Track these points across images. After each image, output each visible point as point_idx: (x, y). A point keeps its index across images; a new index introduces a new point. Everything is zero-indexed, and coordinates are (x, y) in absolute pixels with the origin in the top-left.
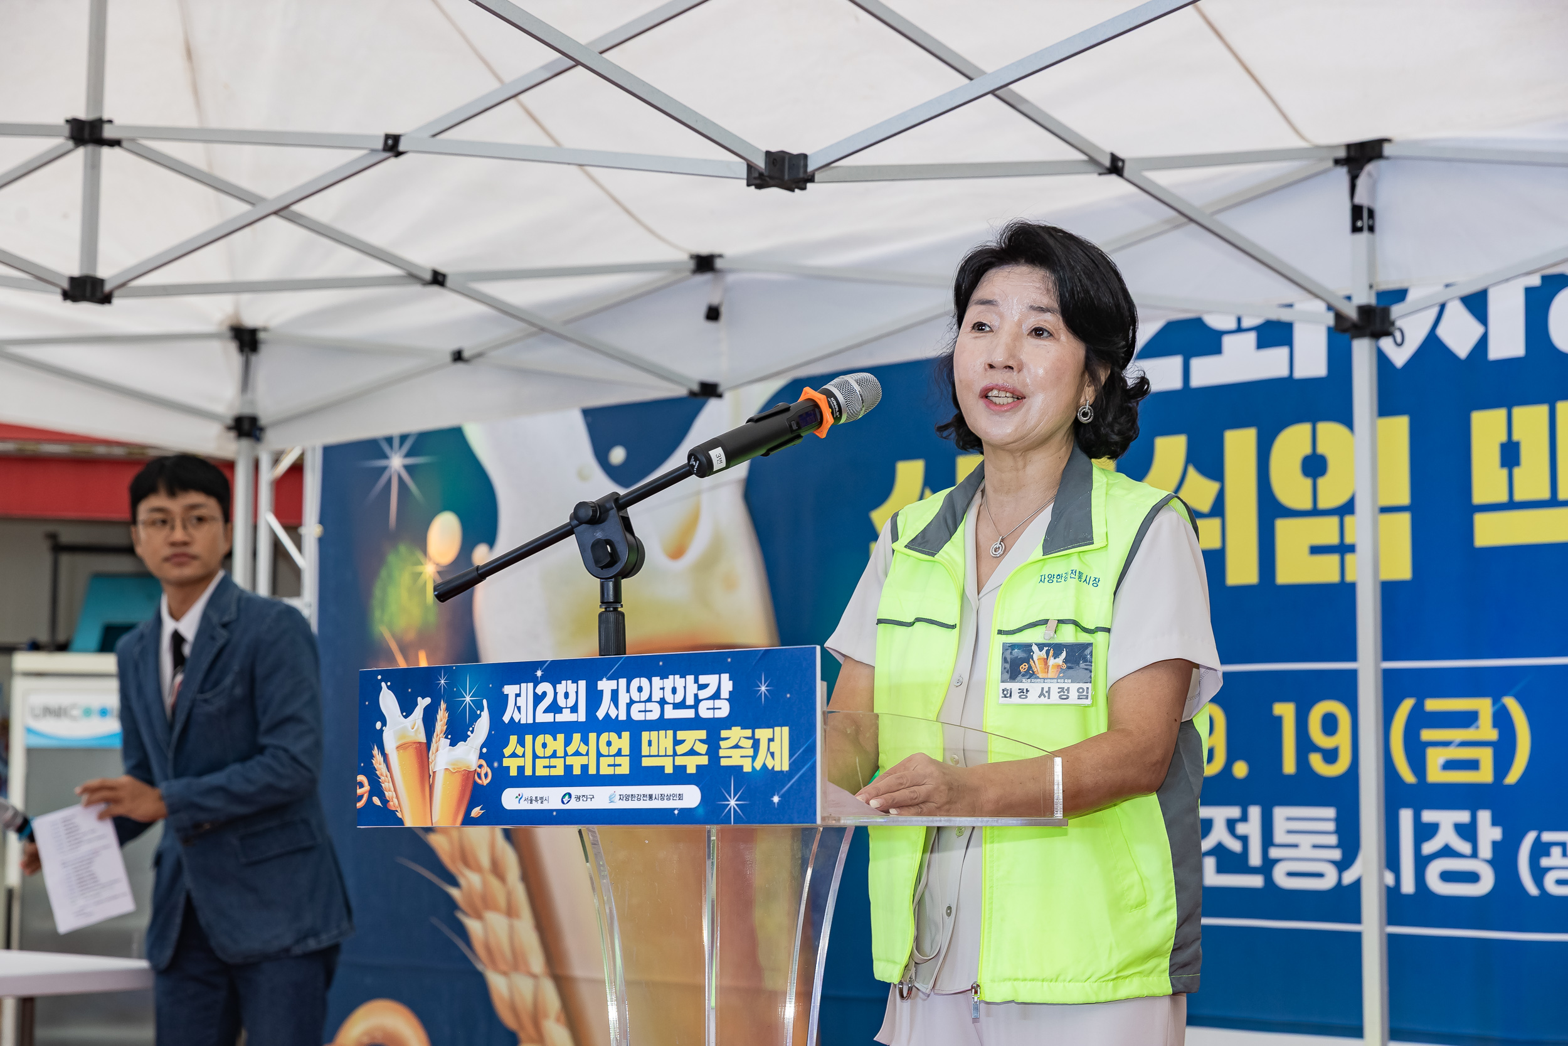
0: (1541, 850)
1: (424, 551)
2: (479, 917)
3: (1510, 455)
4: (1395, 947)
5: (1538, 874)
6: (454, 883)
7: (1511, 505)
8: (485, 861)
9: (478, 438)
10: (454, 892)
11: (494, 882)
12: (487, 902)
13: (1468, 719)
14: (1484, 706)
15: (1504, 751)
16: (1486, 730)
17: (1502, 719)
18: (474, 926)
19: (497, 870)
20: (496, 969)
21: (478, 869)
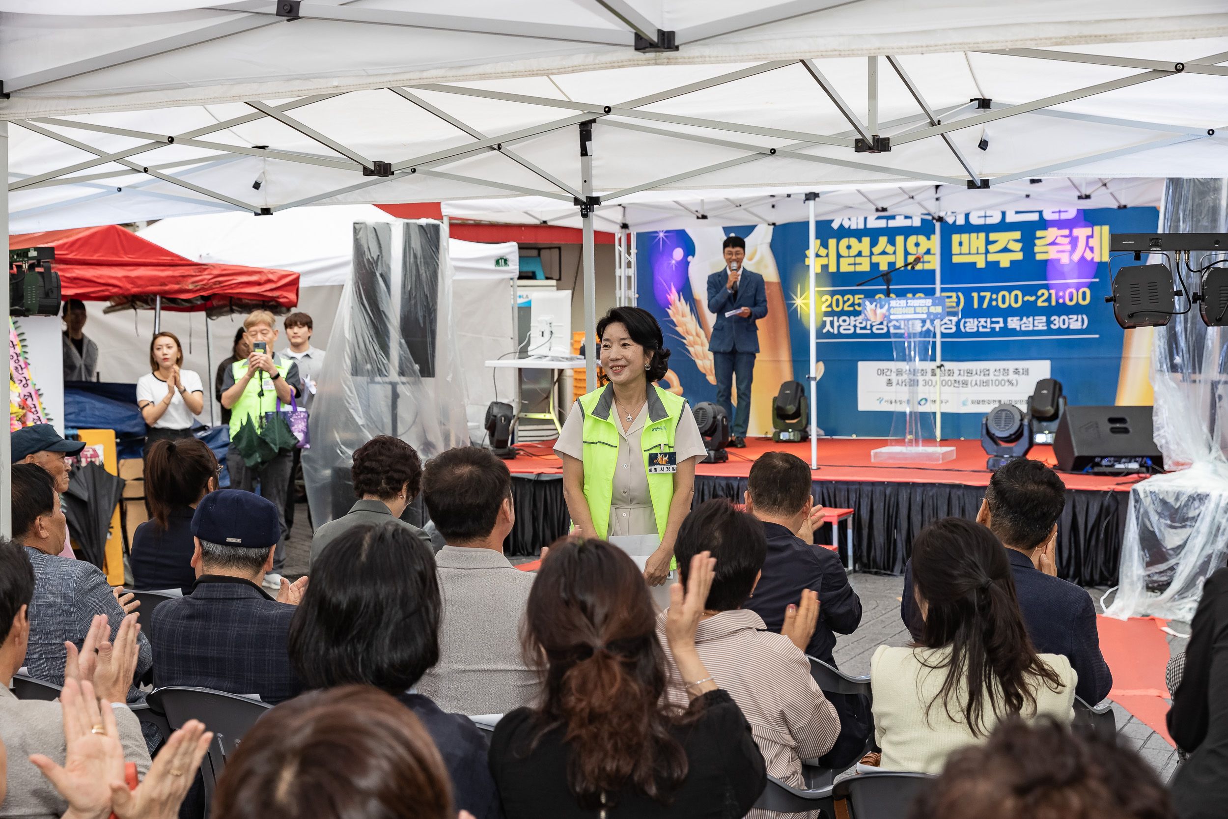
0: (965, 323)
1: (672, 257)
2: (693, 347)
3: (961, 244)
4: (942, 343)
5: (965, 327)
6: (685, 339)
7: (961, 254)
8: (694, 333)
9: (689, 232)
10: (684, 341)
11: (697, 338)
12: (695, 343)
13: (950, 297)
14: (954, 294)
15: (958, 303)
16: (954, 299)
17: (958, 297)
18: (691, 349)
19: (697, 335)
20: (698, 358)
21: (692, 335)
